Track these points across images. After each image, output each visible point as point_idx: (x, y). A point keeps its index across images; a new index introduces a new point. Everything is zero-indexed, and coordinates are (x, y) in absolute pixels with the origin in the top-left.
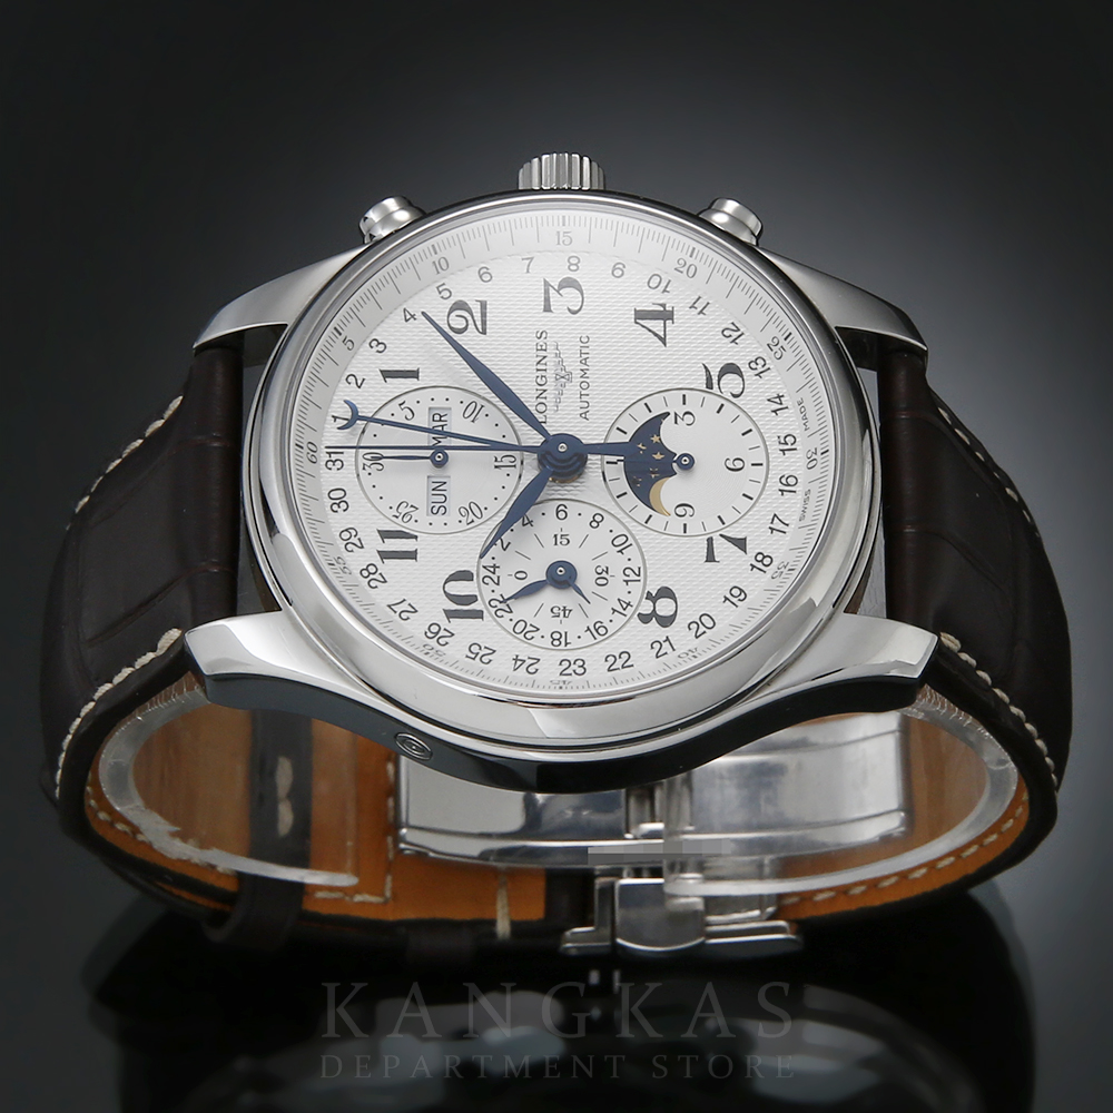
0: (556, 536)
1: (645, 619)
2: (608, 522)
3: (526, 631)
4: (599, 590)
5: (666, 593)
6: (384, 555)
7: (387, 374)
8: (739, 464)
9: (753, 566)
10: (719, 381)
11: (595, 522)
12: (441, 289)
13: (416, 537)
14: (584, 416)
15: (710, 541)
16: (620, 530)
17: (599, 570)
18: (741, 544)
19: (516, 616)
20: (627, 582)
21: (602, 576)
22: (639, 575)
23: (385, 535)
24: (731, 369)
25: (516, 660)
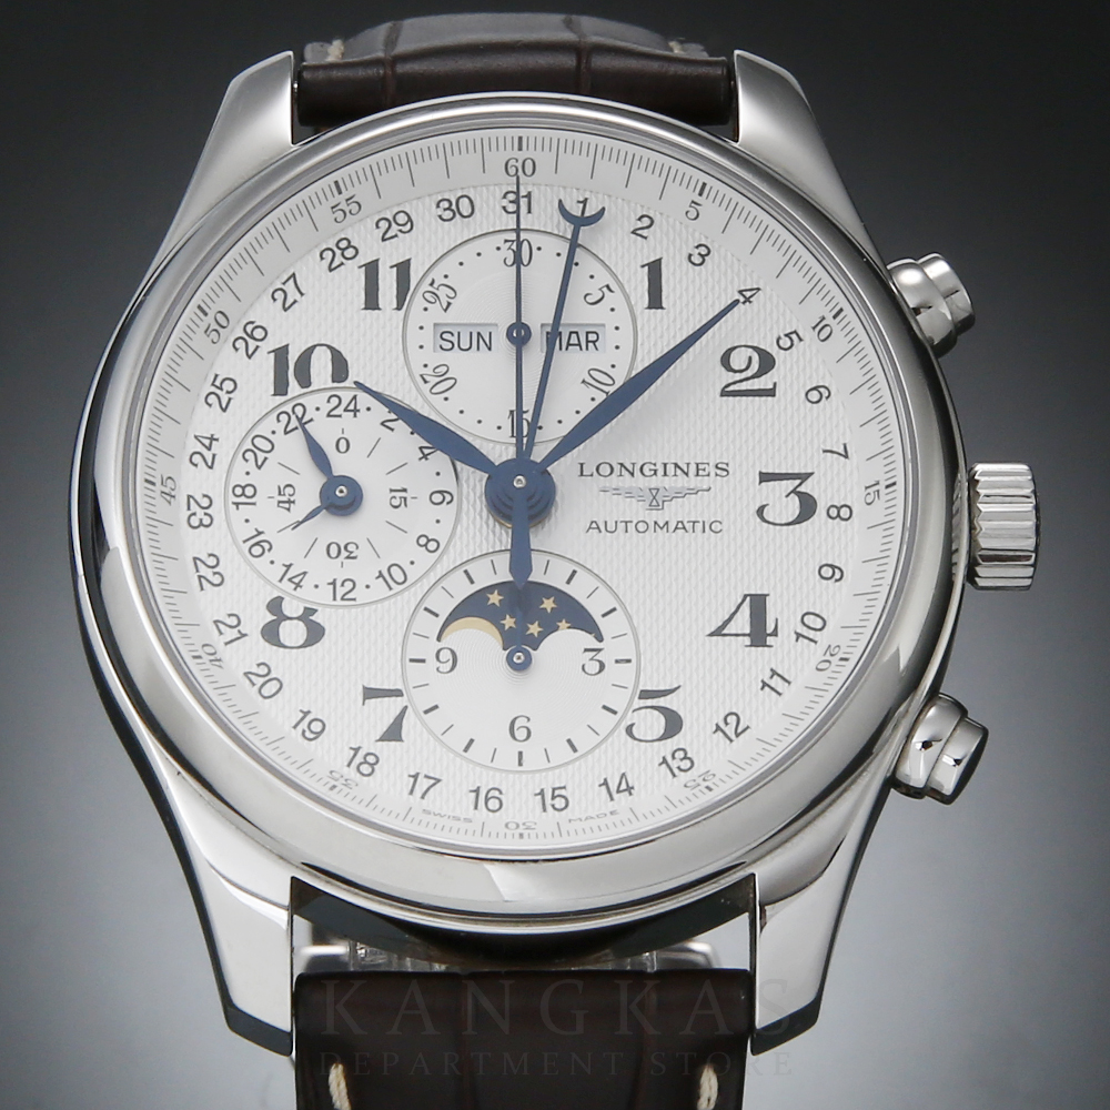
0: (405, 490)
1: (275, 605)
2: (425, 559)
3: (256, 451)
4: (321, 548)
5: (315, 633)
6: (372, 270)
7: (655, 269)
8: (521, 734)
9: (356, 750)
10: (652, 707)
11: (425, 542)
12: (794, 336)
13: (399, 308)
14: (594, 526)
15: (398, 693)
16: (413, 575)
17: (350, 548)
18: (393, 733)
19: (279, 438)
20: (334, 583)
21: (345, 552)
22: (342, 599)
23: (403, 269)
24: (673, 724)
25: (212, 439)
